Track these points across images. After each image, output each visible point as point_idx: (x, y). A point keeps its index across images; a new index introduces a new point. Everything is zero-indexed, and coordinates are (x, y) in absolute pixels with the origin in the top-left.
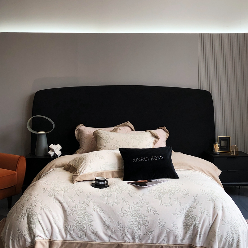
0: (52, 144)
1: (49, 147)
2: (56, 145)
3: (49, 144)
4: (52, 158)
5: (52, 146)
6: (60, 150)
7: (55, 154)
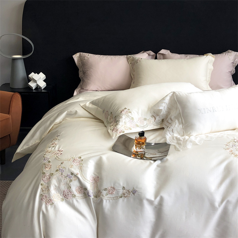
0: (33, 73)
1: (28, 77)
2: (38, 74)
3: (28, 73)
4: (34, 91)
5: (33, 75)
6: (43, 81)
7: (38, 85)
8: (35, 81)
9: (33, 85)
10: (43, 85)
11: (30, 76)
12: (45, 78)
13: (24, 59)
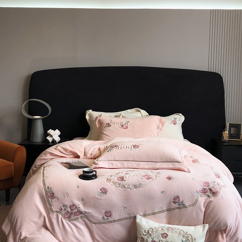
1: (46, 132)
2: (54, 131)
4: (50, 144)
5: (50, 131)
6: (59, 136)
7: (53, 140)
8: (51, 136)
9: (50, 139)
10: (57, 139)
11: (48, 132)
12: (60, 134)
13: (42, 119)
